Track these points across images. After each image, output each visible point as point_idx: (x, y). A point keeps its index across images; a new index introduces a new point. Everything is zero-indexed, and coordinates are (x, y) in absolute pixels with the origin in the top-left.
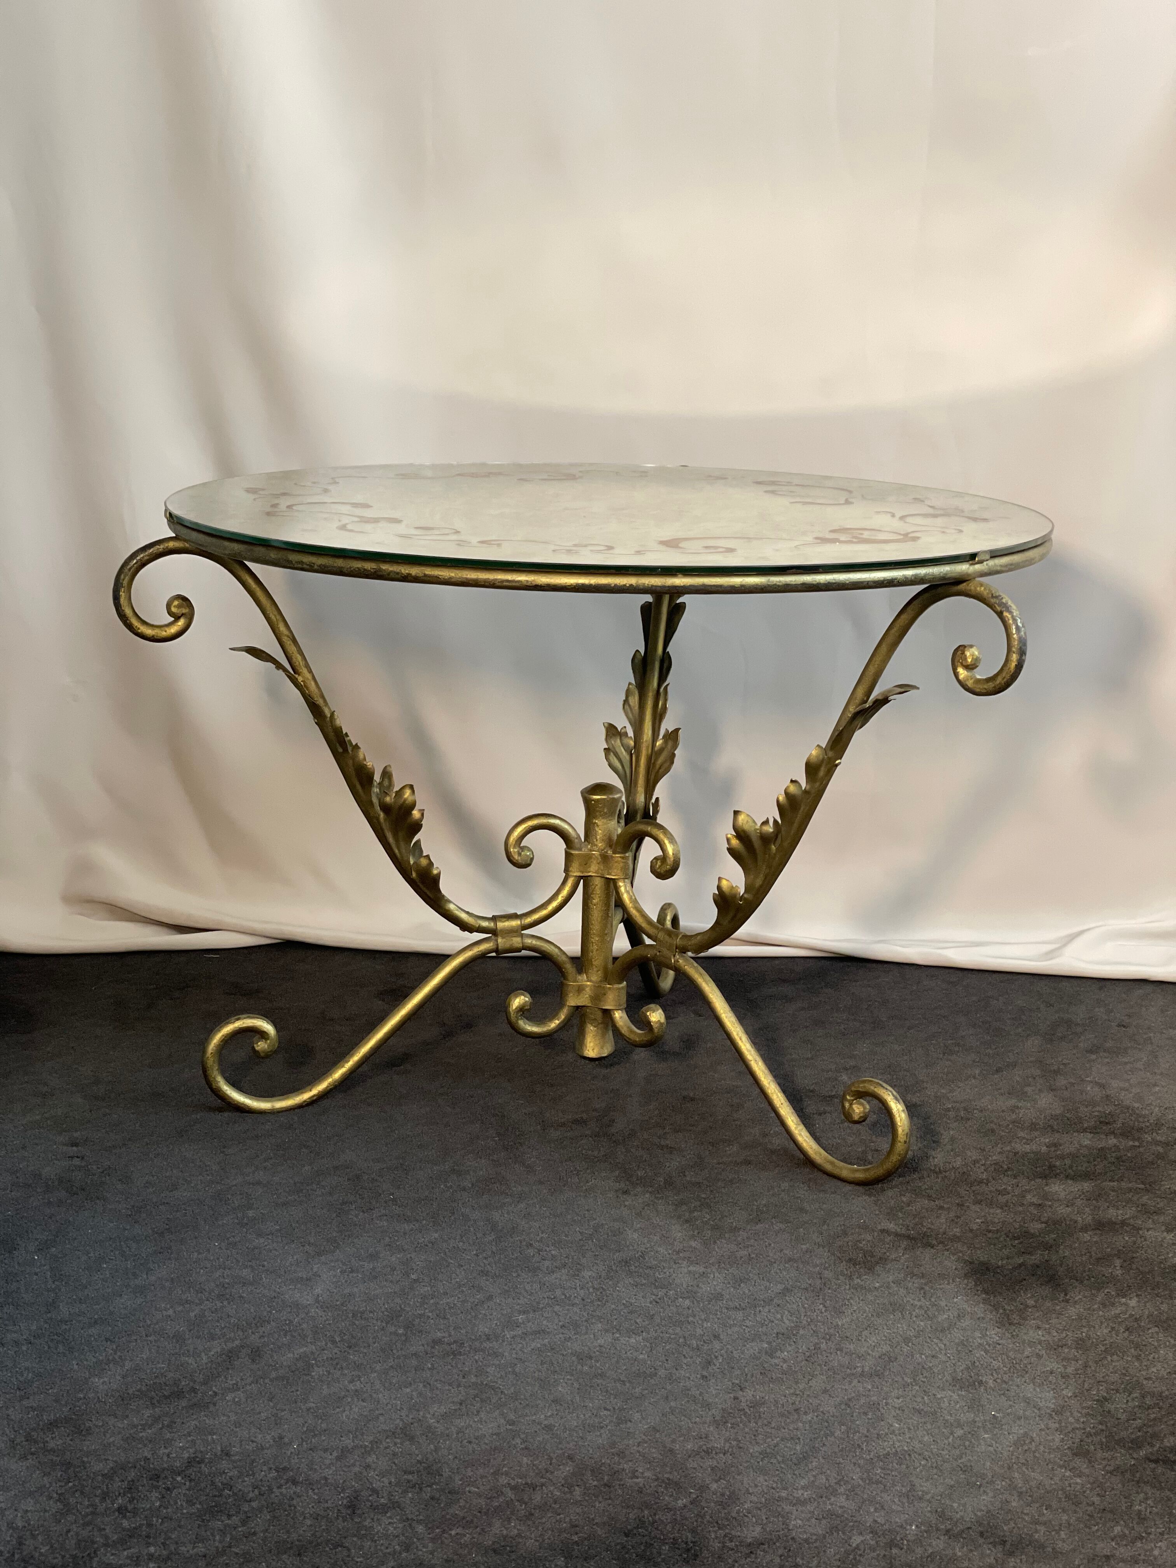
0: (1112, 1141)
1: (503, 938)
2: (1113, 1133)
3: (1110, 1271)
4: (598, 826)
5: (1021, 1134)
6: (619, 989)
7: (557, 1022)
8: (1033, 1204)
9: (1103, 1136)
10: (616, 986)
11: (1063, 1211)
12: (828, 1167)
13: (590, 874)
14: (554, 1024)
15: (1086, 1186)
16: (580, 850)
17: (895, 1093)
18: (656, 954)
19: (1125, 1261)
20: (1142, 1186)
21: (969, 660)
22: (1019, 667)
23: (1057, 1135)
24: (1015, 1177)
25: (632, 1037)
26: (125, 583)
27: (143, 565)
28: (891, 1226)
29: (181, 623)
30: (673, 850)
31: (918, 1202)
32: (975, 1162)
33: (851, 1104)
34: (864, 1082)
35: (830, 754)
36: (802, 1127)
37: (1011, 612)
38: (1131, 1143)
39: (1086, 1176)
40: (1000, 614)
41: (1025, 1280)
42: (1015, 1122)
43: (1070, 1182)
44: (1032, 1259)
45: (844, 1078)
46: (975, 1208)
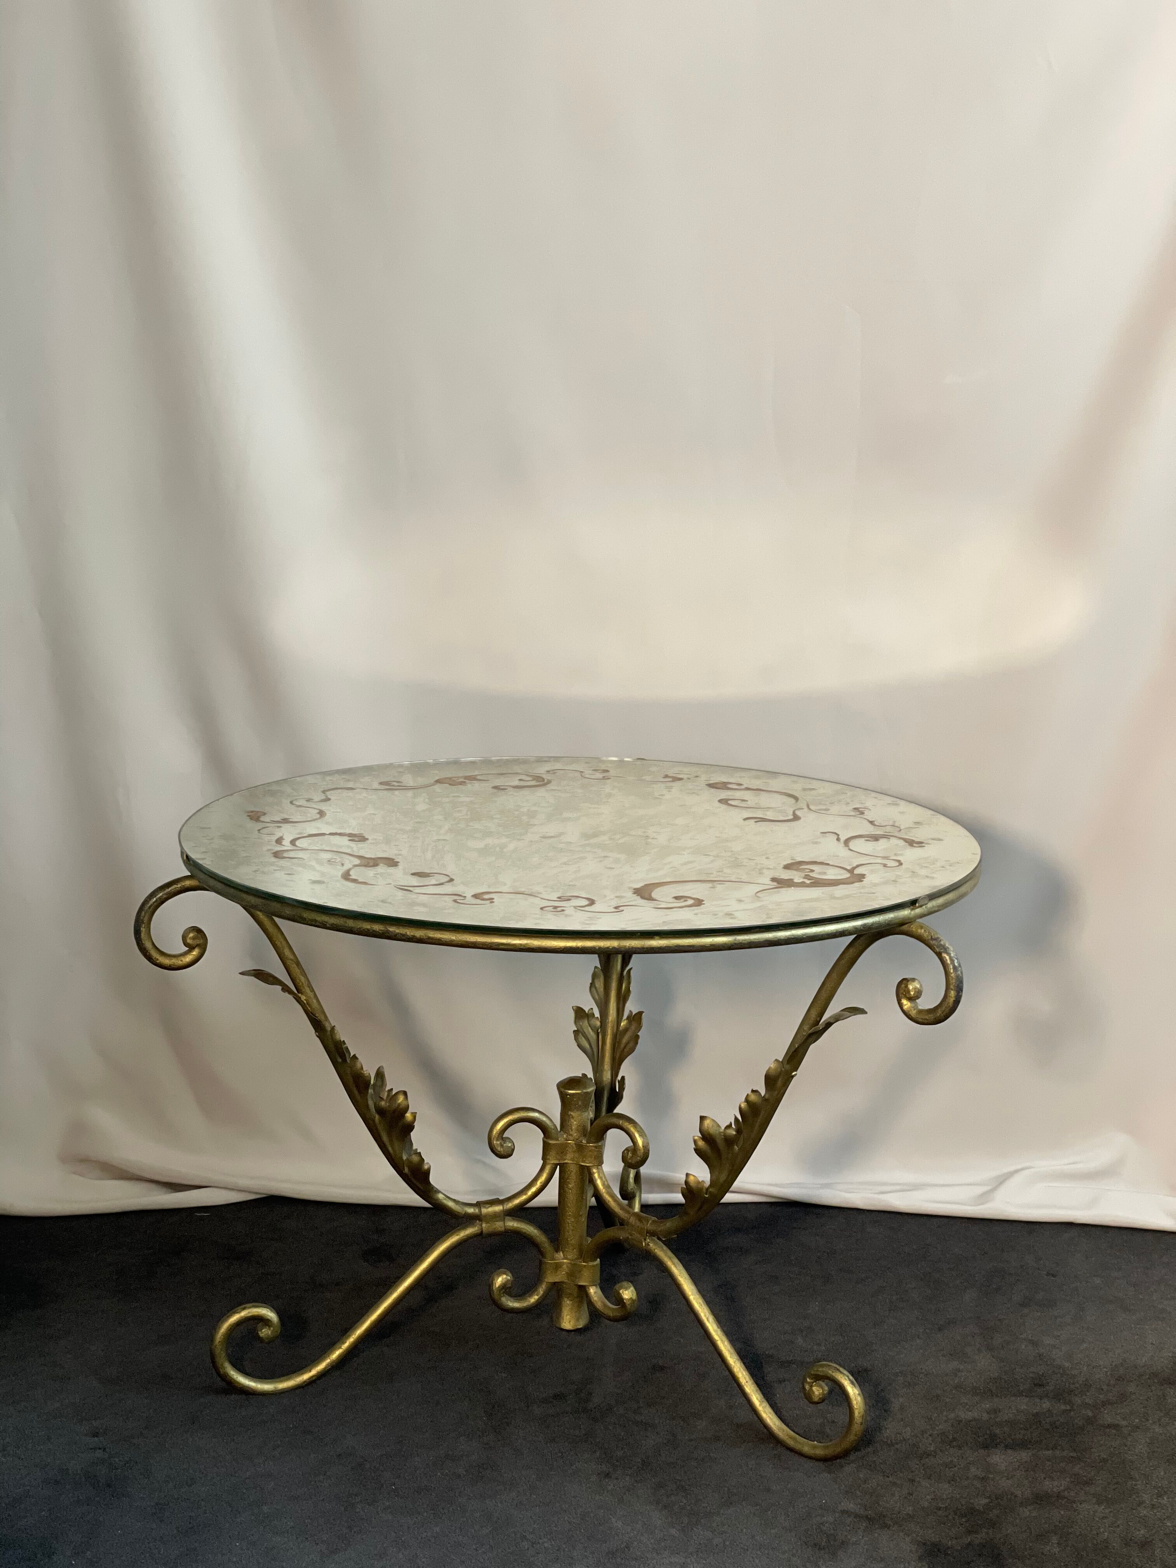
0: (1046, 1405)
1: (487, 1223)
2: (1047, 1396)
3: (1048, 1548)
4: (573, 1117)
5: (964, 1400)
6: (593, 1266)
7: (536, 1297)
8: (976, 1477)
9: (1038, 1400)
10: (591, 1264)
11: (1005, 1484)
12: (791, 1443)
13: (566, 1161)
14: (533, 1299)
15: (1024, 1455)
16: (557, 1140)
17: (851, 1377)
18: (628, 1238)
19: (1061, 1537)
20: (1074, 1454)
21: (912, 993)
22: (957, 1002)
23: (996, 1400)
24: (960, 1447)
25: (606, 1312)
26: (146, 920)
27: (162, 901)
28: (851, 1506)
29: (195, 953)
30: (643, 1143)
31: (874, 1478)
32: (923, 1432)
33: (811, 1386)
34: (822, 1366)
35: (787, 1067)
36: (765, 1404)
37: (949, 954)
38: (1063, 1407)
39: (1023, 1445)
40: (939, 955)
41: (973, 1561)
42: (958, 1387)
43: (1009, 1451)
44: (978, 1538)
45: (800, 1341)
46: (925, 1483)
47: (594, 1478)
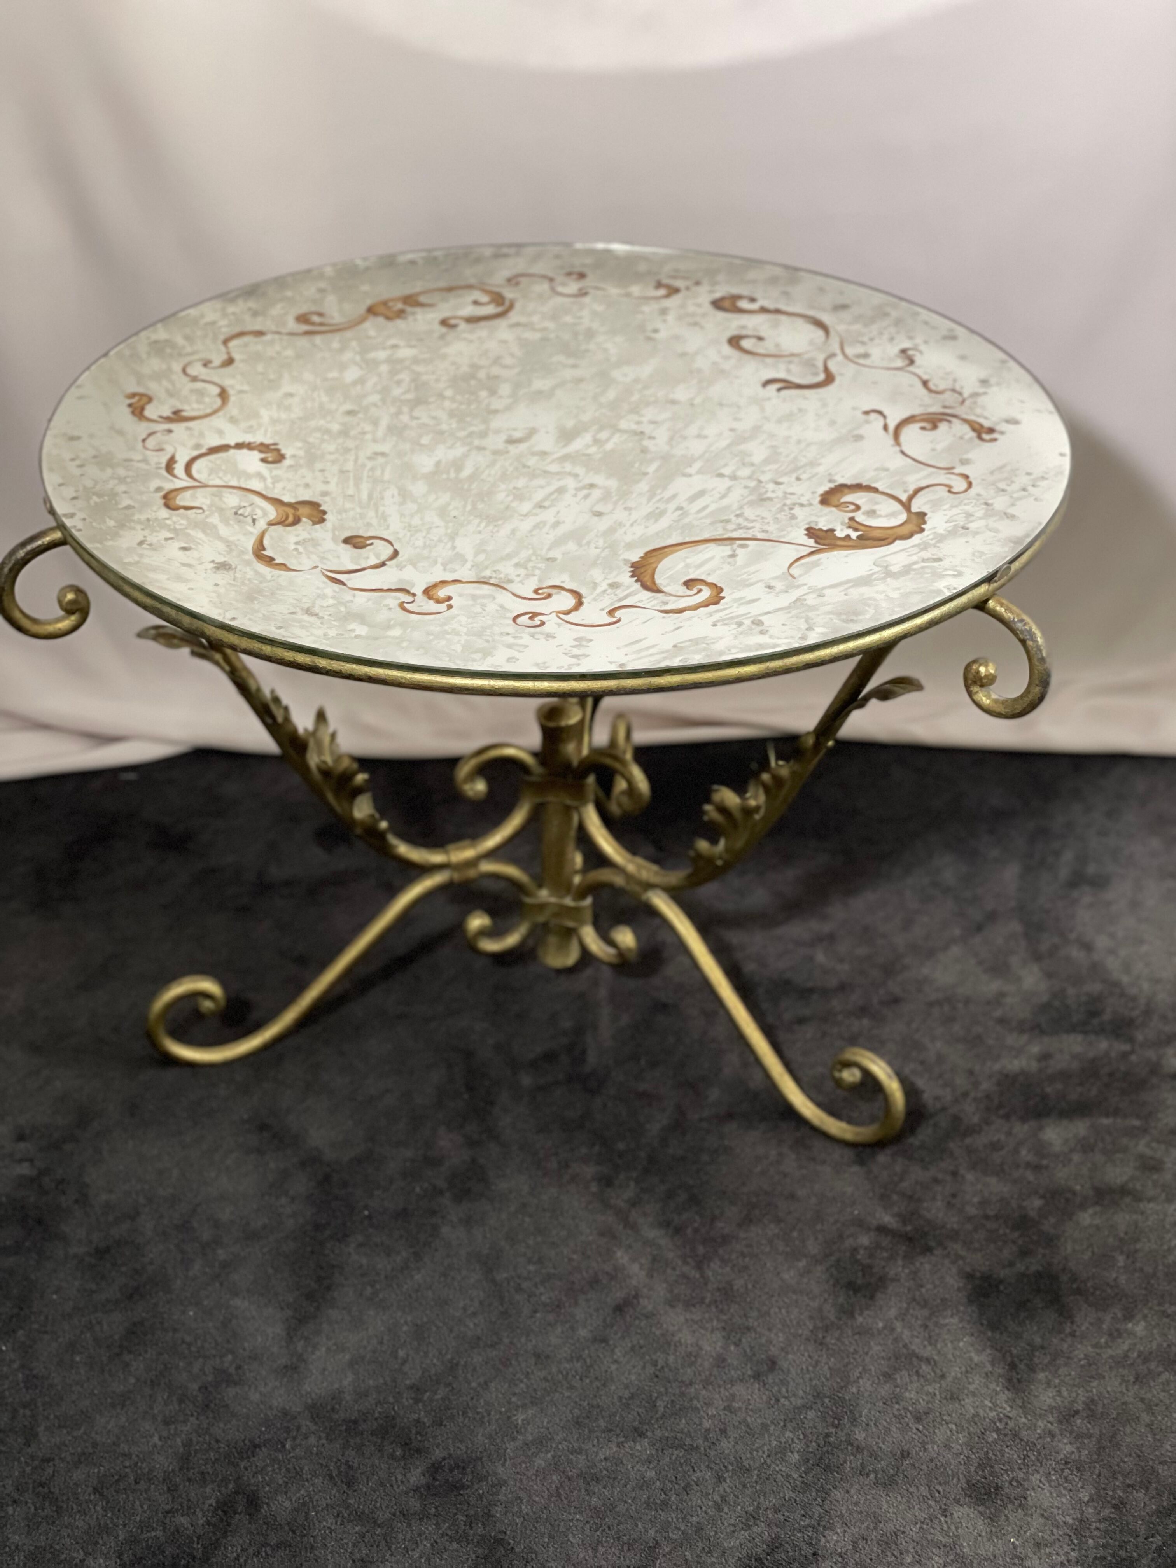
0: (1103, 1045)
1: (458, 872)
2: (1103, 1031)
3: (1114, 1276)
5: (1010, 1041)
6: (584, 907)
7: (515, 939)
8: (1028, 1165)
9: (1093, 1038)
10: (581, 904)
11: (1061, 1174)
13: (549, 799)
14: (512, 941)
15: (1080, 1128)
16: (538, 777)
18: (625, 886)
19: (1128, 1257)
20: (1138, 1123)
22: (1041, 699)
23: (1046, 1039)
24: (1007, 1117)
25: (600, 955)
28: (887, 1219)
29: (76, 617)
31: (912, 1172)
35: (821, 738)
38: (1123, 1047)
39: (1080, 1110)
40: (1022, 641)
41: (1028, 1300)
42: (1002, 1021)
43: (1065, 1122)
44: (1034, 1265)
45: (820, 957)
46: (970, 1177)
47: (594, 1188)
